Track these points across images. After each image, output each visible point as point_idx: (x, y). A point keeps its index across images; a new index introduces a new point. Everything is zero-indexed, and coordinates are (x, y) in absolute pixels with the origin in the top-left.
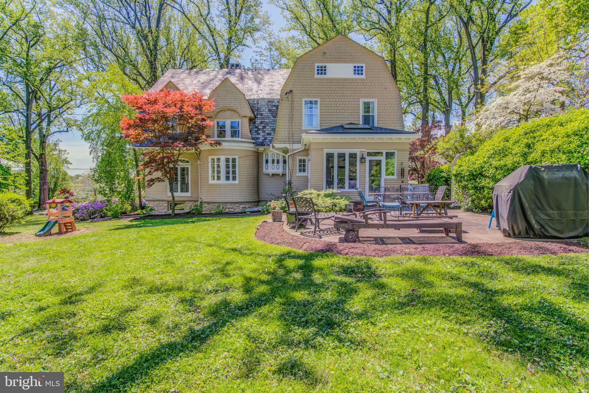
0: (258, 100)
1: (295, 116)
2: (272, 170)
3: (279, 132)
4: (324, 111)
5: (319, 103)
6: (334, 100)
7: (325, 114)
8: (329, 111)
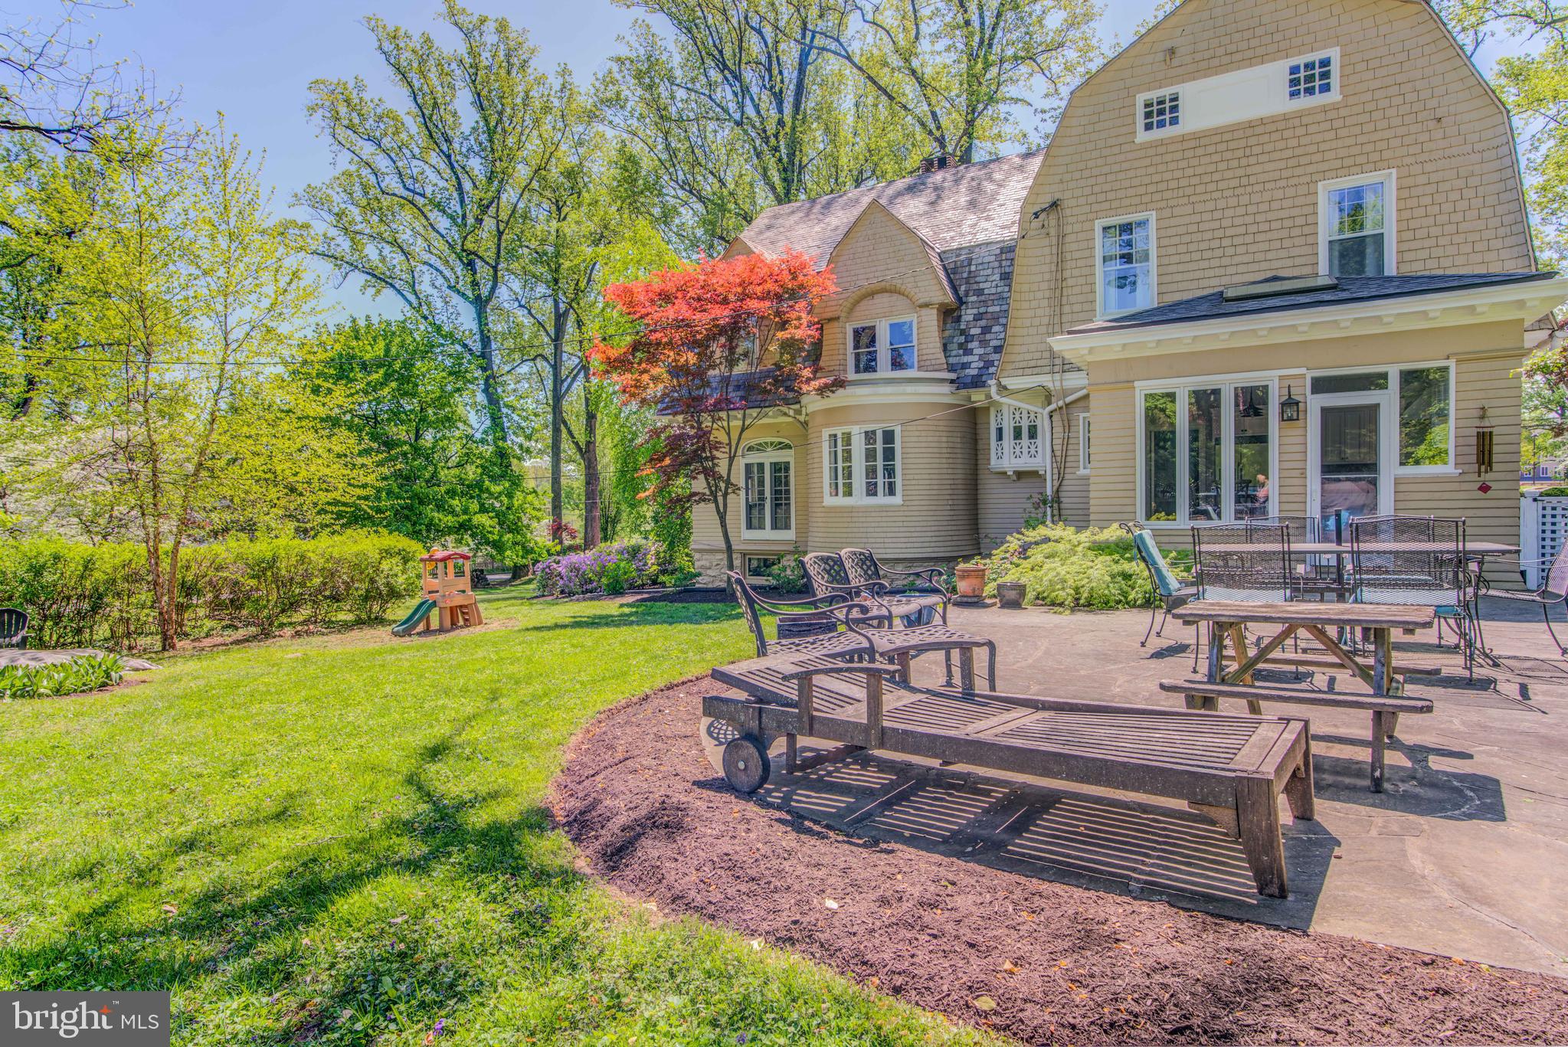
0: (971, 249)
1: (1070, 282)
2: (1014, 461)
3: (1019, 340)
4: (1172, 250)
5: (1153, 225)
6: (1210, 206)
7: (1175, 259)
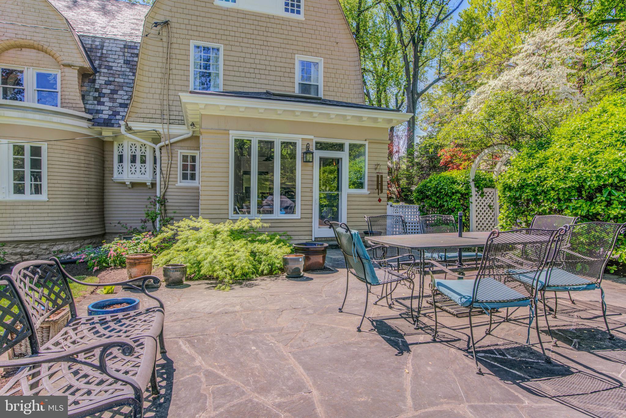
0: (103, 40)
1: (174, 72)
2: (131, 176)
3: (141, 100)
4: (231, 68)
5: (221, 52)
6: (250, 50)
7: (232, 73)
8: (241, 69)
